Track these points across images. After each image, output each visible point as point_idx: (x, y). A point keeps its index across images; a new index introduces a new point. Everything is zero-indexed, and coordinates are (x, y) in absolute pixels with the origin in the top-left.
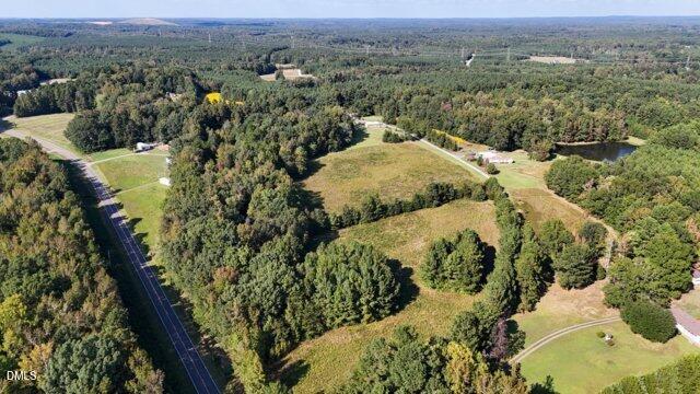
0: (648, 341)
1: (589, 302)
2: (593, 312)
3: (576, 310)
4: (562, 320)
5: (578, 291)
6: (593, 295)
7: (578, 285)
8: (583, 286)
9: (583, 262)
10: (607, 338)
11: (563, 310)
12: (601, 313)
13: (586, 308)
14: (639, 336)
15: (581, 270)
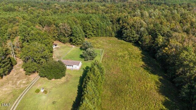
0: (59, 80)
1: (18, 78)
2: (24, 82)
3: (14, 86)
4: (9, 98)
5: (8, 76)
6: (17, 74)
7: (6, 72)
8: (9, 72)
9: (3, 57)
10: (42, 91)
11: (6, 91)
12: (28, 80)
13: (18, 82)
14: (53, 80)
15: (4, 63)
